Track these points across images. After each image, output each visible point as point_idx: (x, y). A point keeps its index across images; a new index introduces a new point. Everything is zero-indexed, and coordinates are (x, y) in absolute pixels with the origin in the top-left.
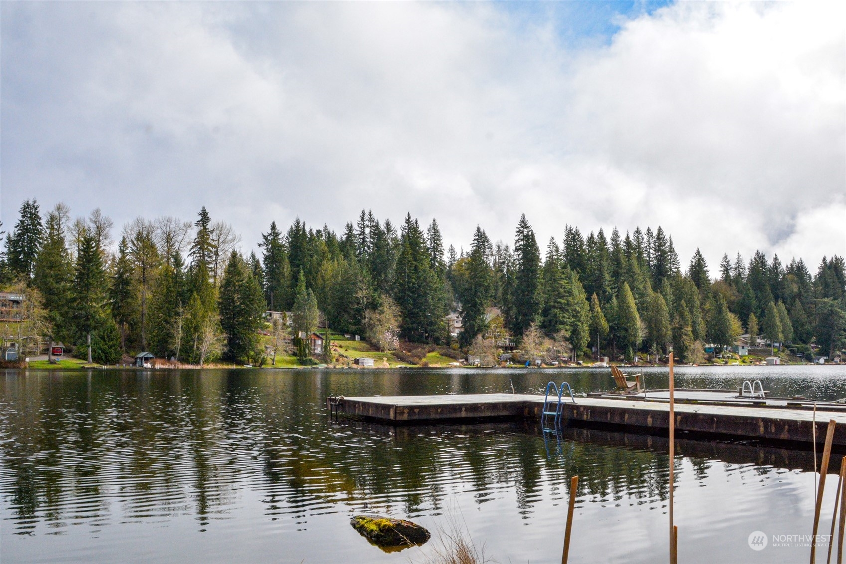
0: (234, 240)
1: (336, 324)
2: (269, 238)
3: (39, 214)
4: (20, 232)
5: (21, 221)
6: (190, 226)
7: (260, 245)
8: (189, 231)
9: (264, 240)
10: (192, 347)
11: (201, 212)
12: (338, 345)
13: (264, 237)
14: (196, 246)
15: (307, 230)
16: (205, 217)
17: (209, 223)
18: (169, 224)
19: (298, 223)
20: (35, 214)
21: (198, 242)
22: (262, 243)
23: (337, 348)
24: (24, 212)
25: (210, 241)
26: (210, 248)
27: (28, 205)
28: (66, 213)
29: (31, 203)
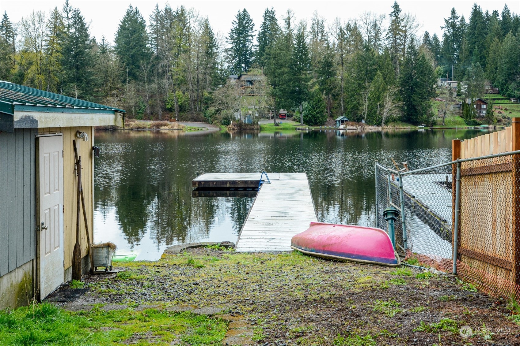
0: (418, 26)
1: (504, 90)
2: (450, 21)
3: (275, 17)
4: (263, 30)
5: (264, 23)
6: (384, 17)
7: (442, 28)
8: (384, 20)
9: (446, 24)
10: (375, 112)
11: (393, 5)
12: (504, 109)
13: (446, 20)
14: (390, 32)
15: (484, 12)
16: (397, 9)
17: (400, 14)
18: (368, 17)
19: (476, 7)
20: (272, 17)
21: (391, 29)
22: (444, 26)
23: (501, 111)
24: (266, 16)
25: (400, 28)
26: (401, 33)
27: (268, 11)
28: (294, 14)
29: (270, 9)
